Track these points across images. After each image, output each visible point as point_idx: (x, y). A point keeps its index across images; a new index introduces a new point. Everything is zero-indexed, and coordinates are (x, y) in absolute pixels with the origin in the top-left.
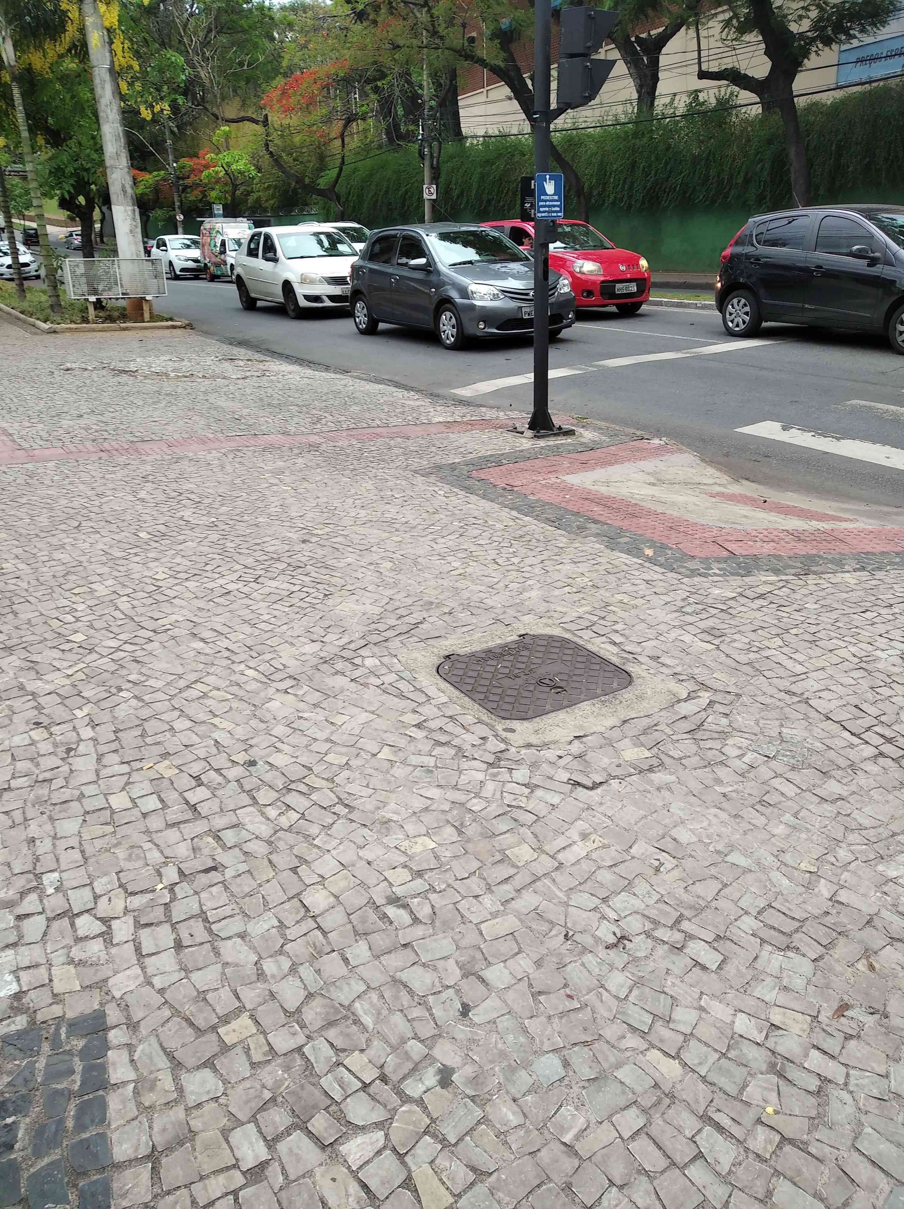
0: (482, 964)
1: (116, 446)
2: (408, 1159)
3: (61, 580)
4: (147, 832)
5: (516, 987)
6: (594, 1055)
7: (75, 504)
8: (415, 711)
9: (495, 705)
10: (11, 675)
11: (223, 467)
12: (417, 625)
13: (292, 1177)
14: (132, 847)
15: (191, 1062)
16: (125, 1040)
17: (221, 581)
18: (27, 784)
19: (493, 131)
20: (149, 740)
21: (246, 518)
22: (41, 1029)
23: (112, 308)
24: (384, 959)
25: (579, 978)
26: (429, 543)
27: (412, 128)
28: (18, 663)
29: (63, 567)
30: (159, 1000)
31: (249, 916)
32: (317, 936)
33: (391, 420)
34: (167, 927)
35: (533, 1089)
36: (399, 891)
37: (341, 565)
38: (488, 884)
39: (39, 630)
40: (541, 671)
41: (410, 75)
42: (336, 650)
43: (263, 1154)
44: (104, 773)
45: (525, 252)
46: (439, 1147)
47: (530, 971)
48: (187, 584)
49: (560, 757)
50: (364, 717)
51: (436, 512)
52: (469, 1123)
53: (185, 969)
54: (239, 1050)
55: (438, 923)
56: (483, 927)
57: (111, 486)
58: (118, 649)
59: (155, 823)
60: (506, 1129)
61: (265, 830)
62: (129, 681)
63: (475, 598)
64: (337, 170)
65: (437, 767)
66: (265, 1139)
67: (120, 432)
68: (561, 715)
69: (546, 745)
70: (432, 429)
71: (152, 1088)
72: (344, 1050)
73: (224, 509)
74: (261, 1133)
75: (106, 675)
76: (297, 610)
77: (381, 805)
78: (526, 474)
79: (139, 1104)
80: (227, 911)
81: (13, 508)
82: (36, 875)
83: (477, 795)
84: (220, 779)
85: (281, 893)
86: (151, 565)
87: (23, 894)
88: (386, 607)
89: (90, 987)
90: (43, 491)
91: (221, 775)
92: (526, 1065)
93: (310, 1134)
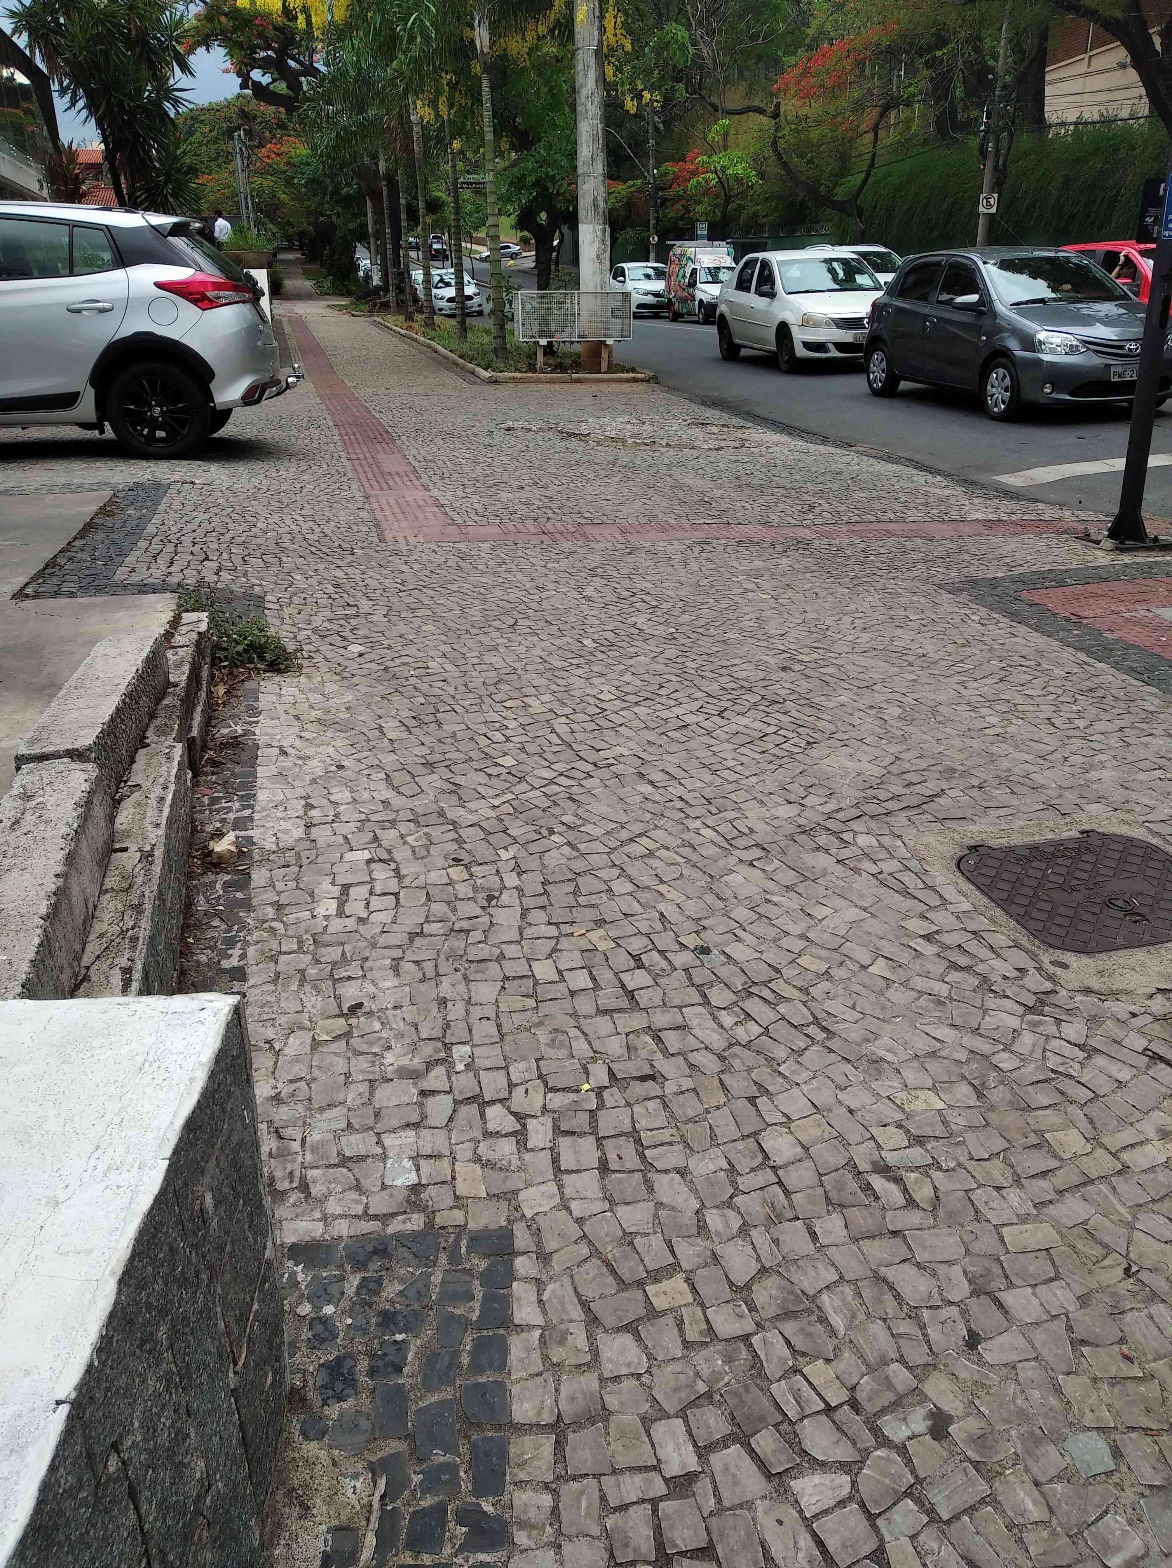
0: (1000, 1283)
1: (561, 529)
2: (880, 1522)
3: (492, 689)
4: (575, 1015)
5: (1050, 1325)
6: (1161, 1451)
7: (512, 597)
8: (923, 917)
9: (1040, 925)
10: (432, 798)
11: (686, 564)
12: (932, 798)
13: (727, 1503)
14: (556, 1030)
15: (610, 1321)
16: (533, 1272)
17: (678, 711)
18: (441, 931)
19: (1092, 114)
20: (582, 900)
21: (712, 631)
22: (439, 1236)
23: (564, 355)
24: (865, 1244)
25: (1144, 1335)
26: (955, 686)
27: (974, 114)
28: (439, 784)
29: (494, 674)
30: (574, 1231)
31: (692, 1149)
32: (775, 1195)
33: (909, 513)
34: (591, 1139)
35: (1065, 1476)
36: (891, 1158)
37: (831, 705)
38: (1015, 1173)
39: (465, 746)
40: (1112, 887)
41: (980, 39)
42: (820, 818)
43: (692, 1464)
44: (528, 932)
45: (1125, 288)
46: (925, 1519)
47: (1071, 1308)
48: (636, 709)
49: (1134, 1015)
50: (852, 914)
51: (967, 644)
52: (969, 1497)
53: (608, 1198)
54: (669, 1319)
55: (941, 1213)
56: (1005, 1230)
57: (552, 577)
58: (552, 782)
59: (585, 1005)
60: (1022, 1520)
61: (717, 1040)
62: (563, 823)
63: (1018, 770)
64: (862, 176)
65: (951, 999)
66: (695, 1445)
67: (566, 511)
68: (1140, 955)
69: (1113, 994)
70: (967, 529)
71: (562, 1341)
72: (804, 1354)
73: (686, 618)
74: (691, 1435)
75: (537, 813)
76: (771, 758)
77: (871, 1036)
78: (1102, 602)
79: (545, 1358)
80: (665, 1135)
81: (442, 595)
82: (445, 1045)
83: (1007, 1048)
84: (664, 964)
85: (734, 1127)
86: (596, 681)
87: (430, 1065)
88: (890, 768)
89: (497, 1196)
90: (477, 579)
91: (666, 958)
92: (1058, 1439)
93: (752, 1452)
